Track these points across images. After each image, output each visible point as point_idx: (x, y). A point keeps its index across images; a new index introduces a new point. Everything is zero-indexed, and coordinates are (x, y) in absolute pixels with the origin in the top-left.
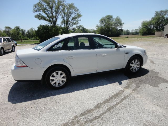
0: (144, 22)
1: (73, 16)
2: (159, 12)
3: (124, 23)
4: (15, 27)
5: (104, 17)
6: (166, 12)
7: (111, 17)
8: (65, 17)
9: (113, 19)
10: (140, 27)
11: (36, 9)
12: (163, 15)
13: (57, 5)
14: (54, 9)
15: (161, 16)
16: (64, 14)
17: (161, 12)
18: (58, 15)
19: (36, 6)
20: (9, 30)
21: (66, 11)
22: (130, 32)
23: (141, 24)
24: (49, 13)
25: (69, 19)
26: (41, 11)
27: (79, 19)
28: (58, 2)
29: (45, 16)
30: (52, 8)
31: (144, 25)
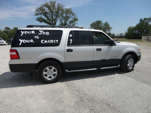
0: (129, 27)
1: (71, 19)
2: (143, 20)
3: (111, 28)
4: (14, 28)
5: (94, 22)
6: (149, 19)
7: (101, 22)
8: (63, 21)
9: (102, 24)
10: (126, 31)
11: (38, 13)
12: (147, 22)
13: (56, 9)
14: (54, 13)
15: (145, 23)
16: (62, 18)
17: (145, 19)
18: (57, 19)
19: (38, 10)
20: (8, 30)
21: (64, 15)
22: (116, 35)
23: (127, 29)
24: (49, 16)
25: (67, 23)
26: (43, 14)
27: (76, 23)
28: (58, 7)
29: (46, 19)
30: (52, 12)
31: (130, 30)
